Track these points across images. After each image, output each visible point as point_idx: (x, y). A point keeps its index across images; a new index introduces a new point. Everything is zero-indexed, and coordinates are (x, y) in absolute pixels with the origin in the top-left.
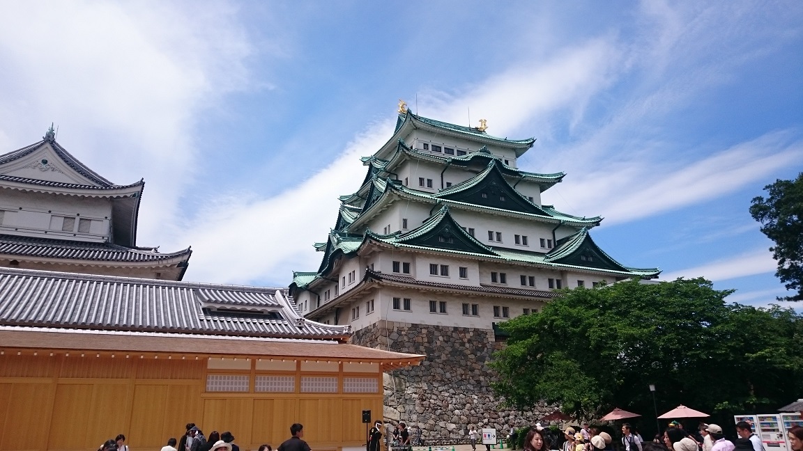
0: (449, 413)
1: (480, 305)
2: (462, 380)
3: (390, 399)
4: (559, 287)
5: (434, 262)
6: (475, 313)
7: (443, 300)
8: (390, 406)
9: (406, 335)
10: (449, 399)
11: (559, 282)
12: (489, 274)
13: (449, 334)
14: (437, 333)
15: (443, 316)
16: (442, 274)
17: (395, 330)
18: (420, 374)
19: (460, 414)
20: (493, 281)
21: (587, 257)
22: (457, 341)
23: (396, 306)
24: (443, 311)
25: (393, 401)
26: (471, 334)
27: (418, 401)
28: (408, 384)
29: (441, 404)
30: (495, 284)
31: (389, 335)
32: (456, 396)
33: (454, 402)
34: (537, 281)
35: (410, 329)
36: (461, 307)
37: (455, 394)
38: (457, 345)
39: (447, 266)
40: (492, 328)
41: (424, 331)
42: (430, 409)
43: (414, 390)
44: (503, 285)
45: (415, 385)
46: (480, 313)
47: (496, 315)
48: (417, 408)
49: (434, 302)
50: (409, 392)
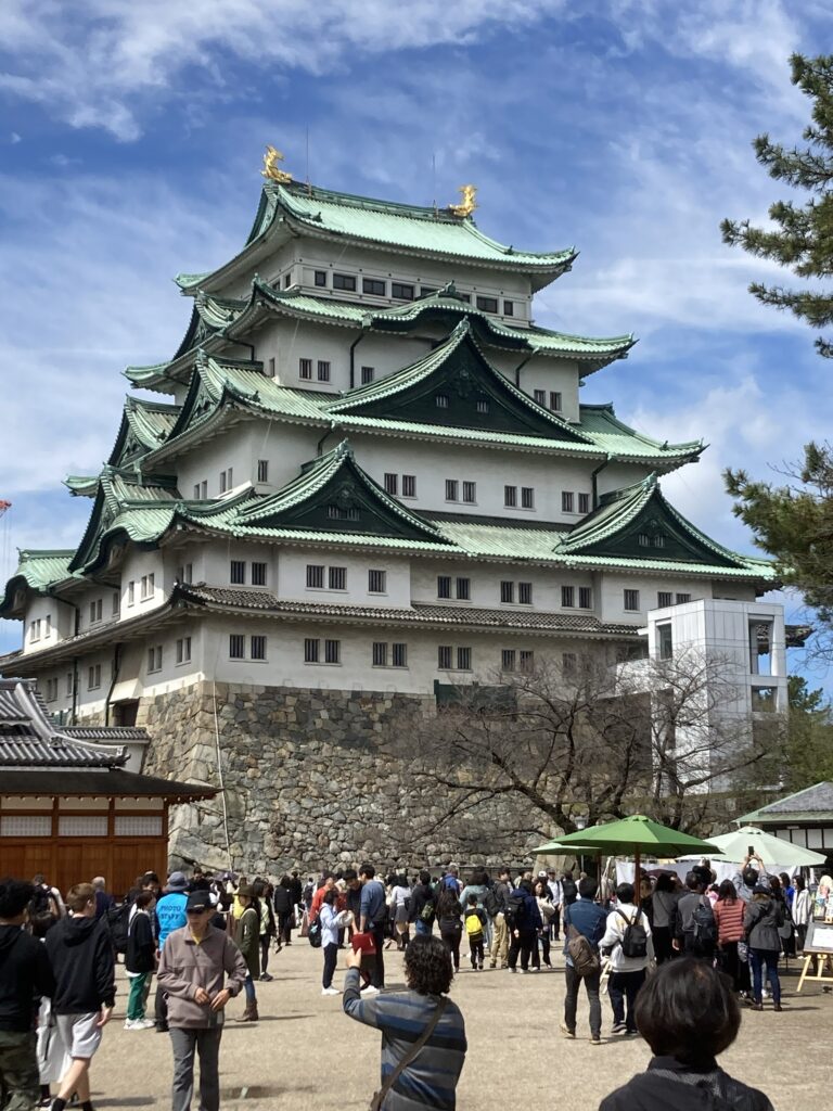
0: (328, 858)
1: (409, 647)
2: (361, 796)
3: (215, 831)
4: (584, 604)
5: (316, 562)
6: (399, 661)
7: (333, 638)
8: (215, 845)
9: (252, 709)
10: (331, 830)
11: (585, 595)
12: (432, 580)
13: (342, 704)
14: (316, 704)
15: (331, 669)
16: (332, 586)
17: (232, 699)
18: (279, 784)
19: (349, 859)
20: (440, 596)
21: (651, 539)
22: (356, 719)
23: (236, 651)
24: (333, 658)
25: (220, 835)
26: (388, 704)
27: (269, 836)
28: (251, 803)
29: (314, 843)
30: (444, 602)
31: (219, 712)
32: (347, 826)
33: (341, 838)
34: (535, 594)
35: (261, 697)
36: (371, 650)
37: (345, 822)
38: (357, 726)
39: (344, 569)
40: (432, 692)
41: (290, 701)
42: (292, 851)
43: (264, 815)
44: (462, 603)
45: (265, 805)
46: (409, 662)
47: (444, 663)
48: (266, 849)
49: (316, 642)
50: (252, 819)
